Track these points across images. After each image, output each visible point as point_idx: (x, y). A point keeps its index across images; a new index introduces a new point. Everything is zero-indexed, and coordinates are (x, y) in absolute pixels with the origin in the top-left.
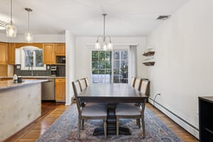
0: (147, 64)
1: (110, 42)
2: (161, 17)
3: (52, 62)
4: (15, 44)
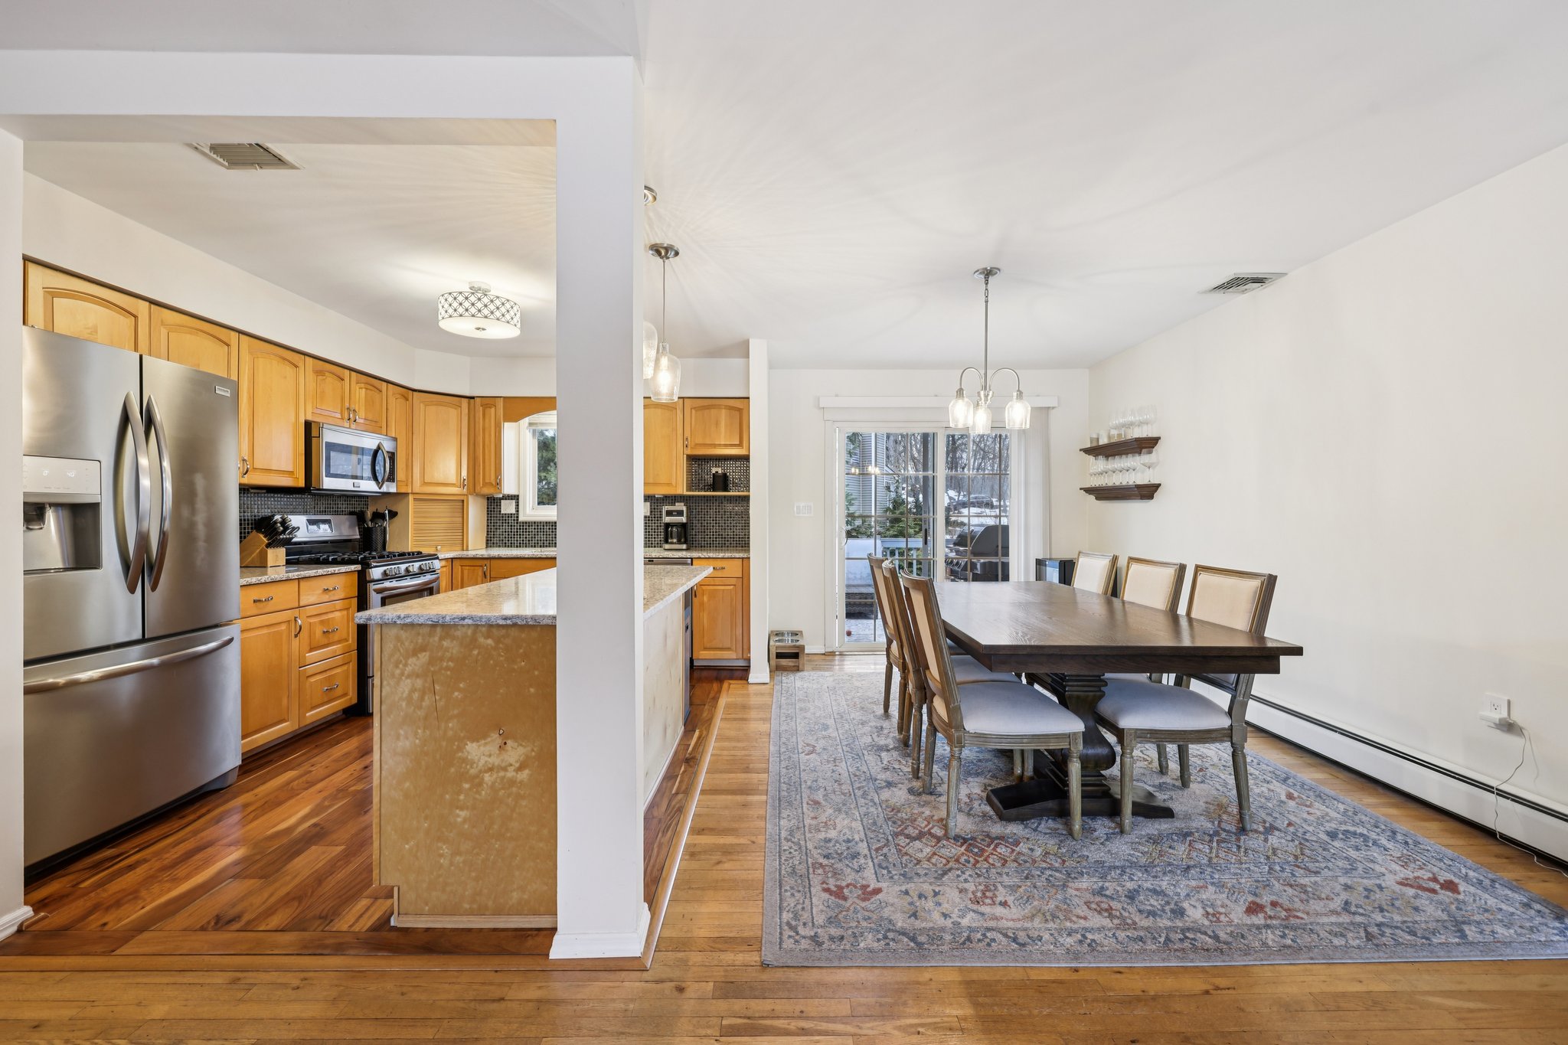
0: (1104, 494)
1: (1020, 395)
2: (1237, 283)
3: (669, 484)
4: (500, 404)
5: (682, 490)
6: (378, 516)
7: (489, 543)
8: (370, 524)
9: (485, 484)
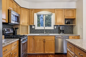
3: (62, 23)
4: (34, 10)
5: (64, 24)
6: (16, 29)
7: (30, 33)
8: (15, 30)
9: (31, 23)
